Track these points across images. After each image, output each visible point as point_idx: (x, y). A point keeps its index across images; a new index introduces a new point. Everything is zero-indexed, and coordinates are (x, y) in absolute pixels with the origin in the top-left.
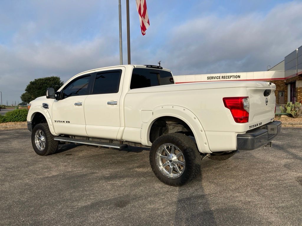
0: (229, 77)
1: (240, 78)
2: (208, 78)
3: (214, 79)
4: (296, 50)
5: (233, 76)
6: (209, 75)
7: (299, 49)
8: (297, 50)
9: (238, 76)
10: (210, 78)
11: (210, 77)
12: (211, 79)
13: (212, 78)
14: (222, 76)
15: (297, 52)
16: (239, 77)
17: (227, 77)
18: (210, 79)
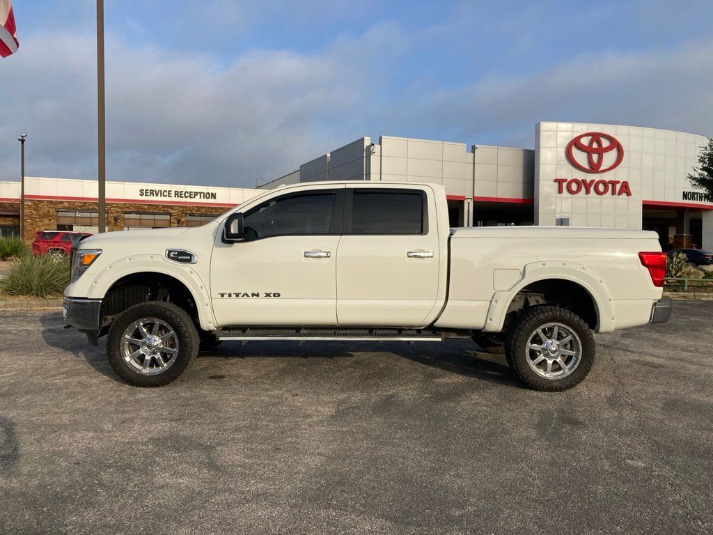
0: (190, 195)
1: (215, 198)
2: (142, 192)
3: (157, 195)
4: (326, 155)
5: (200, 193)
6: (145, 186)
7: (331, 153)
8: (329, 155)
9: (212, 193)
10: (146, 193)
11: (146, 190)
12: (149, 194)
13: (151, 193)
14: (175, 192)
15: (329, 160)
16: (214, 196)
17: (187, 195)
18: (146, 195)
